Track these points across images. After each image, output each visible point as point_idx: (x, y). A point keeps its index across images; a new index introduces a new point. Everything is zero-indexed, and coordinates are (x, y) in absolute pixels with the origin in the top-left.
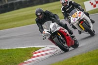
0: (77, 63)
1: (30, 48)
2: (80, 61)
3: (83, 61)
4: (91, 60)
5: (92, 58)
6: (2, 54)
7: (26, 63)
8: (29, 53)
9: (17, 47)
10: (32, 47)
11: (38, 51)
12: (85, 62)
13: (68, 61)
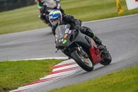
0: (114, 82)
1: (49, 60)
2: (119, 81)
3: (123, 80)
4: (135, 78)
5: (136, 76)
6: (9, 68)
7: (43, 81)
8: (47, 67)
9: (30, 57)
10: (51, 58)
11: (60, 64)
12: (125, 81)
13: (102, 79)
